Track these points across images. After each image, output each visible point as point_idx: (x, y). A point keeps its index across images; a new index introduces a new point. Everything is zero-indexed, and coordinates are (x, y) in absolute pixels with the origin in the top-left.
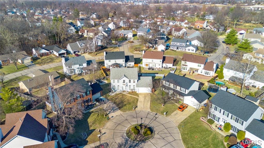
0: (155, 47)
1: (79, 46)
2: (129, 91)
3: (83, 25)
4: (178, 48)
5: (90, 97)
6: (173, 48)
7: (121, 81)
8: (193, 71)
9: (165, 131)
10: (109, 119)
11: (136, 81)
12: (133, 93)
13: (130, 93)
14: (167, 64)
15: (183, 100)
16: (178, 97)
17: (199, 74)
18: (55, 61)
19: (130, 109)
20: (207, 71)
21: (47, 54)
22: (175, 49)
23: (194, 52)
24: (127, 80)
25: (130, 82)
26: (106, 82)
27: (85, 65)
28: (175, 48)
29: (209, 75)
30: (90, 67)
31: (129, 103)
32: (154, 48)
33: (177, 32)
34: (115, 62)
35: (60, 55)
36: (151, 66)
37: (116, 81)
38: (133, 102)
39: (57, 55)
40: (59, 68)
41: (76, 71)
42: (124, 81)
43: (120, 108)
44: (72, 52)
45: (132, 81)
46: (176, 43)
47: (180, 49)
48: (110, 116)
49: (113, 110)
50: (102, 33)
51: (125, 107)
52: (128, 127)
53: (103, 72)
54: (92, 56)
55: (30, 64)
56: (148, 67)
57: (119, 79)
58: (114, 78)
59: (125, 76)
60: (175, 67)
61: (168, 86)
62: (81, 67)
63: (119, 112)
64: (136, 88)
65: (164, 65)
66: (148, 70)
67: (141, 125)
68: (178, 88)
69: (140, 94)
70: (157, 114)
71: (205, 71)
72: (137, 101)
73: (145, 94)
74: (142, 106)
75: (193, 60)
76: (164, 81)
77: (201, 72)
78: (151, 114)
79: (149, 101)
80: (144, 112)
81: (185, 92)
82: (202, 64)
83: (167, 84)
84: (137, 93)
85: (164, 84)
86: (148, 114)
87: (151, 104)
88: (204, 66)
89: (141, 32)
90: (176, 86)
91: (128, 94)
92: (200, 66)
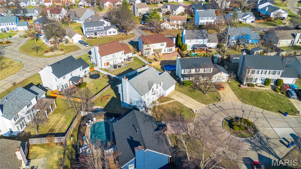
4: (96, 34)
6: (89, 35)
20: (171, 48)
22: (93, 36)
28: (92, 34)
29: (172, 52)
34: (72, 77)
36: (112, 63)
46: (91, 28)
47: (99, 34)
60: (134, 55)
61: (188, 73)
68: (202, 71)
69: (169, 96)
70: (214, 104)
71: (168, 49)
72: (181, 104)
73: (173, 93)
74: (193, 106)
75: (153, 41)
76: (183, 70)
77: (165, 51)
78: (212, 107)
79: (189, 97)
80: (204, 109)
81: (210, 71)
82: (164, 42)
83: (186, 72)
84: (166, 97)
85: (183, 73)
86: (209, 108)
87: (194, 99)
88: (167, 44)
89: (4, 24)
90: (198, 69)
91: (162, 103)
92: (163, 45)
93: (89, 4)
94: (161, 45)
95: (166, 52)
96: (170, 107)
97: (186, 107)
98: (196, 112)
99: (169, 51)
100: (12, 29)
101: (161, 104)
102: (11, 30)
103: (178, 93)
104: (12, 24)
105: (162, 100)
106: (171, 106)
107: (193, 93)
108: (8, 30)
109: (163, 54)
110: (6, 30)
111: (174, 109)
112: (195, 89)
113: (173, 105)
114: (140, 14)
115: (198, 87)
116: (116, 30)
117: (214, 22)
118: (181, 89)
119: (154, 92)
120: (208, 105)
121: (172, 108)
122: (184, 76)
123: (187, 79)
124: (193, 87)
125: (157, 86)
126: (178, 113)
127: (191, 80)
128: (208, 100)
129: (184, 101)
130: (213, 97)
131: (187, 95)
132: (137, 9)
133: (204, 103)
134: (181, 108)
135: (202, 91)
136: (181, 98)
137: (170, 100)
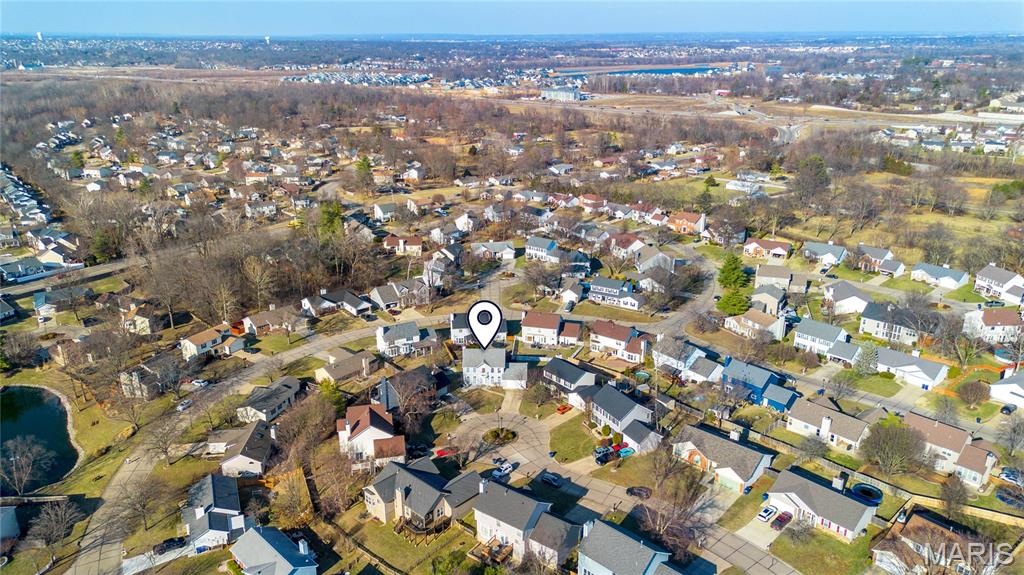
0: (557, 292)
1: (398, 293)
2: (492, 385)
3: (388, 215)
4: (604, 299)
5: (433, 392)
7: (480, 369)
8: (609, 352)
9: (533, 436)
10: (460, 422)
11: (502, 369)
12: (498, 388)
13: (492, 389)
14: (567, 338)
15: (567, 399)
16: (563, 395)
17: (619, 359)
18: (352, 327)
19: (490, 411)
20: (631, 354)
21: (331, 311)
22: (599, 301)
23: (636, 308)
24: (488, 369)
25: (492, 371)
26: (454, 370)
27: (416, 339)
29: (633, 361)
30: (426, 342)
31: (489, 403)
32: (554, 297)
33: (621, 248)
35: (359, 312)
36: (537, 340)
37: (471, 369)
38: (496, 402)
39: (354, 311)
40: (366, 341)
41: (401, 350)
42: (484, 370)
43: (475, 409)
44: (382, 305)
45: (496, 369)
47: (609, 300)
48: (462, 418)
49: (466, 412)
50: (442, 253)
51: (482, 409)
52: (485, 431)
53: (448, 351)
54: (424, 314)
55: (307, 332)
56: (532, 342)
57: (476, 366)
58: (468, 366)
59: (485, 362)
60: (581, 344)
62: (410, 342)
63: (474, 415)
64: (502, 381)
65: (562, 339)
66: (530, 347)
67: (502, 429)
68: (562, 382)
88: (626, 345)
94: (619, 344)
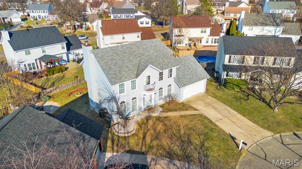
33: (95, 8)
34: (44, 54)
42: (148, 79)
46: (119, 16)
61: (238, 64)
68: (269, 61)
69: (189, 102)
70: (295, 134)
71: (212, 39)
72: (211, 122)
73: (198, 98)
74: (240, 130)
75: (190, 24)
76: (227, 57)
77: (207, 42)
78: (291, 142)
79: (233, 111)
80: (269, 143)
81: (288, 65)
82: (207, 27)
83: (235, 60)
84: (182, 103)
85: (226, 62)
86: (282, 143)
87: (244, 115)
88: (211, 31)
89: (36, 11)
90: (261, 57)
91: (167, 112)
92: (205, 32)
93: (137, 3)
94: (202, 32)
95: (209, 44)
96: (183, 123)
97: (221, 131)
98: (246, 147)
99: (213, 42)
100: (44, 17)
101: (165, 115)
102: (42, 18)
103: (210, 99)
104: (44, 12)
105: (172, 106)
106: (186, 122)
107: (244, 103)
108: (40, 18)
109: (203, 46)
110: (38, 18)
111: (190, 129)
112: (250, 97)
113: (191, 121)
114: (189, 11)
115: (256, 94)
116: (150, 21)
117: (293, 18)
118: (219, 93)
119: (152, 87)
120: (278, 135)
121: (186, 126)
122: (228, 68)
123: (234, 75)
124: (244, 92)
125: (161, 74)
126: (196, 141)
127: (243, 78)
128: (279, 123)
129: (219, 116)
130: (293, 118)
131: (230, 106)
132: (186, 5)
133: (269, 128)
134: (207, 131)
135: (266, 102)
136: (215, 109)
137: (186, 110)
